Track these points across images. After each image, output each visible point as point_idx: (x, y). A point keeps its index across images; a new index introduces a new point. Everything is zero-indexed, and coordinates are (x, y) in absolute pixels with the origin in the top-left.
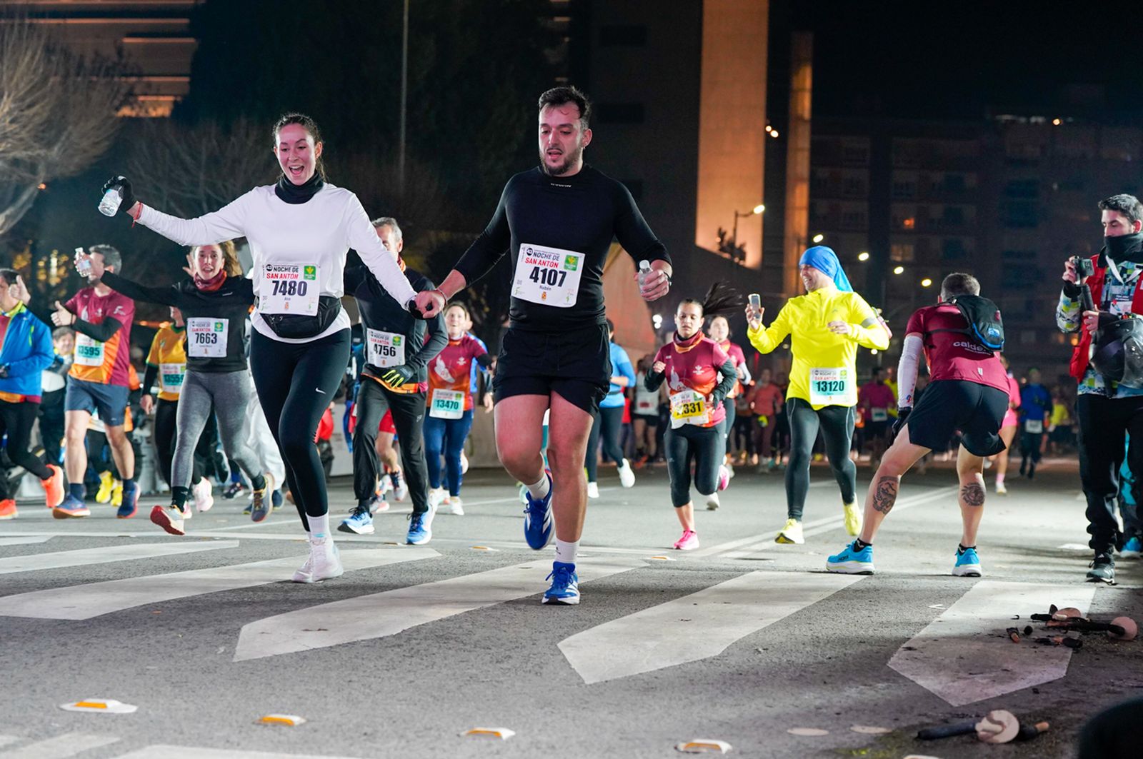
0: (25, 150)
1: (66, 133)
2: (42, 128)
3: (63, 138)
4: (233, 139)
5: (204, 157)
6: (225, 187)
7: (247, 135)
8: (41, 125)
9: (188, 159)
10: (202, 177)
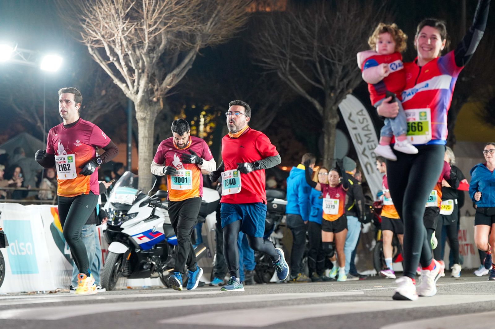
0: (186, 25)
1: (216, 12)
2: (197, 8)
3: (214, 15)
4: (338, 14)
5: (316, 29)
6: (333, 50)
7: (349, 11)
8: (197, 6)
9: (304, 30)
10: (316, 44)
